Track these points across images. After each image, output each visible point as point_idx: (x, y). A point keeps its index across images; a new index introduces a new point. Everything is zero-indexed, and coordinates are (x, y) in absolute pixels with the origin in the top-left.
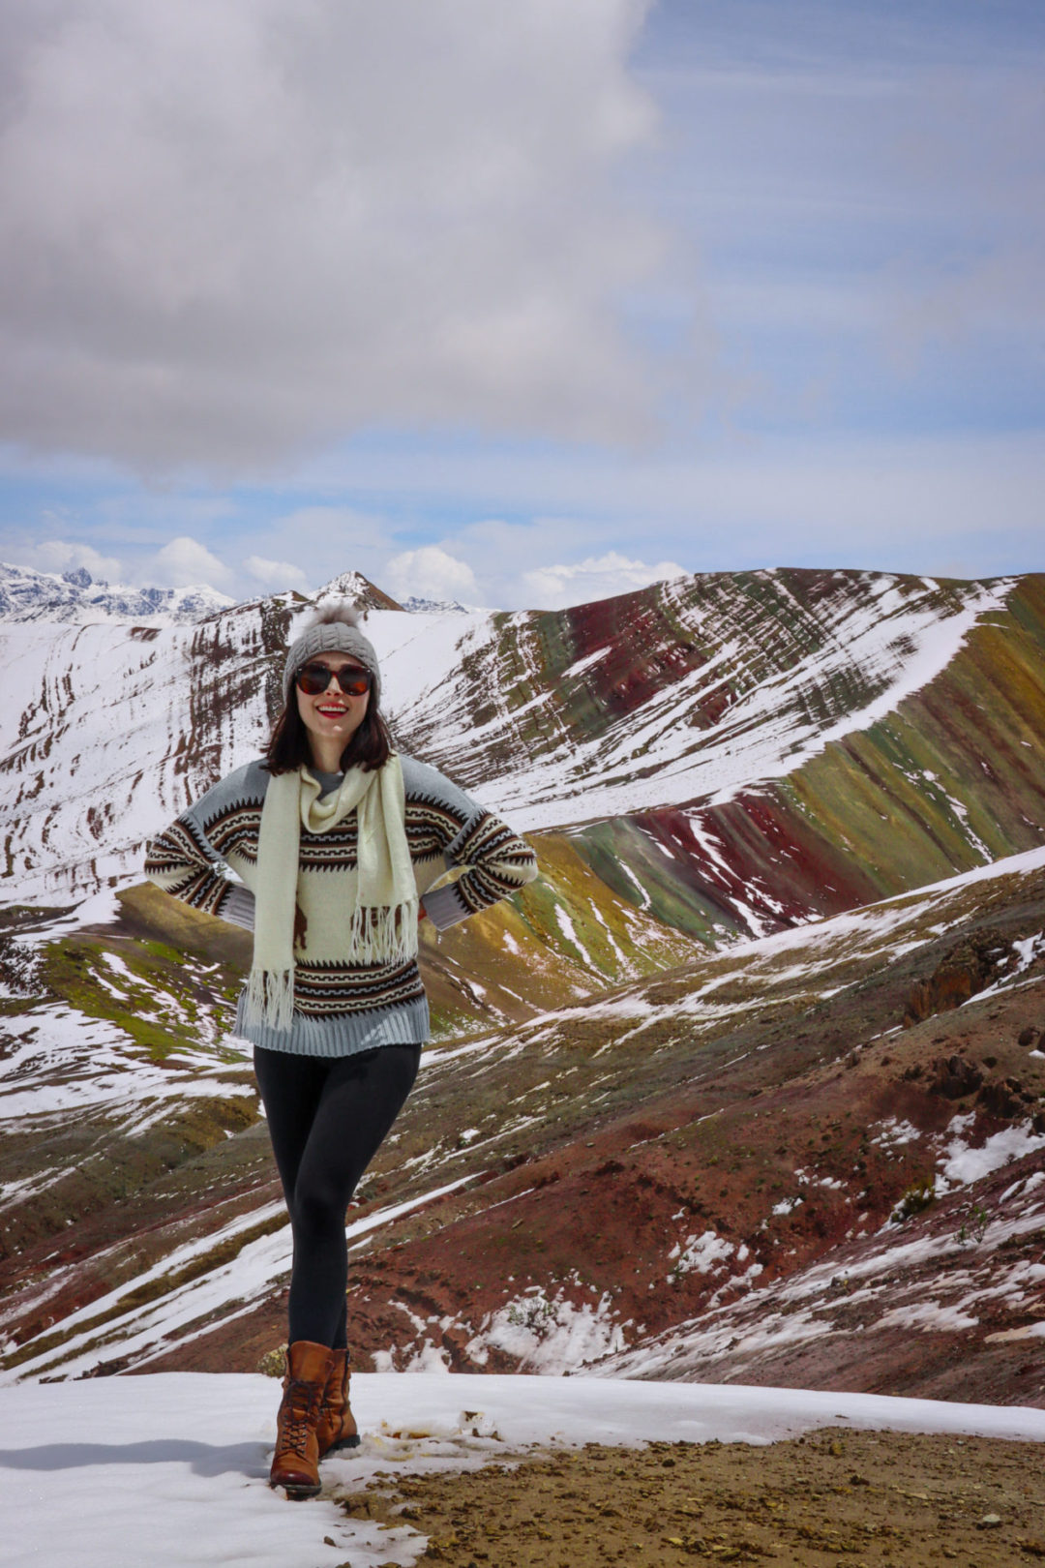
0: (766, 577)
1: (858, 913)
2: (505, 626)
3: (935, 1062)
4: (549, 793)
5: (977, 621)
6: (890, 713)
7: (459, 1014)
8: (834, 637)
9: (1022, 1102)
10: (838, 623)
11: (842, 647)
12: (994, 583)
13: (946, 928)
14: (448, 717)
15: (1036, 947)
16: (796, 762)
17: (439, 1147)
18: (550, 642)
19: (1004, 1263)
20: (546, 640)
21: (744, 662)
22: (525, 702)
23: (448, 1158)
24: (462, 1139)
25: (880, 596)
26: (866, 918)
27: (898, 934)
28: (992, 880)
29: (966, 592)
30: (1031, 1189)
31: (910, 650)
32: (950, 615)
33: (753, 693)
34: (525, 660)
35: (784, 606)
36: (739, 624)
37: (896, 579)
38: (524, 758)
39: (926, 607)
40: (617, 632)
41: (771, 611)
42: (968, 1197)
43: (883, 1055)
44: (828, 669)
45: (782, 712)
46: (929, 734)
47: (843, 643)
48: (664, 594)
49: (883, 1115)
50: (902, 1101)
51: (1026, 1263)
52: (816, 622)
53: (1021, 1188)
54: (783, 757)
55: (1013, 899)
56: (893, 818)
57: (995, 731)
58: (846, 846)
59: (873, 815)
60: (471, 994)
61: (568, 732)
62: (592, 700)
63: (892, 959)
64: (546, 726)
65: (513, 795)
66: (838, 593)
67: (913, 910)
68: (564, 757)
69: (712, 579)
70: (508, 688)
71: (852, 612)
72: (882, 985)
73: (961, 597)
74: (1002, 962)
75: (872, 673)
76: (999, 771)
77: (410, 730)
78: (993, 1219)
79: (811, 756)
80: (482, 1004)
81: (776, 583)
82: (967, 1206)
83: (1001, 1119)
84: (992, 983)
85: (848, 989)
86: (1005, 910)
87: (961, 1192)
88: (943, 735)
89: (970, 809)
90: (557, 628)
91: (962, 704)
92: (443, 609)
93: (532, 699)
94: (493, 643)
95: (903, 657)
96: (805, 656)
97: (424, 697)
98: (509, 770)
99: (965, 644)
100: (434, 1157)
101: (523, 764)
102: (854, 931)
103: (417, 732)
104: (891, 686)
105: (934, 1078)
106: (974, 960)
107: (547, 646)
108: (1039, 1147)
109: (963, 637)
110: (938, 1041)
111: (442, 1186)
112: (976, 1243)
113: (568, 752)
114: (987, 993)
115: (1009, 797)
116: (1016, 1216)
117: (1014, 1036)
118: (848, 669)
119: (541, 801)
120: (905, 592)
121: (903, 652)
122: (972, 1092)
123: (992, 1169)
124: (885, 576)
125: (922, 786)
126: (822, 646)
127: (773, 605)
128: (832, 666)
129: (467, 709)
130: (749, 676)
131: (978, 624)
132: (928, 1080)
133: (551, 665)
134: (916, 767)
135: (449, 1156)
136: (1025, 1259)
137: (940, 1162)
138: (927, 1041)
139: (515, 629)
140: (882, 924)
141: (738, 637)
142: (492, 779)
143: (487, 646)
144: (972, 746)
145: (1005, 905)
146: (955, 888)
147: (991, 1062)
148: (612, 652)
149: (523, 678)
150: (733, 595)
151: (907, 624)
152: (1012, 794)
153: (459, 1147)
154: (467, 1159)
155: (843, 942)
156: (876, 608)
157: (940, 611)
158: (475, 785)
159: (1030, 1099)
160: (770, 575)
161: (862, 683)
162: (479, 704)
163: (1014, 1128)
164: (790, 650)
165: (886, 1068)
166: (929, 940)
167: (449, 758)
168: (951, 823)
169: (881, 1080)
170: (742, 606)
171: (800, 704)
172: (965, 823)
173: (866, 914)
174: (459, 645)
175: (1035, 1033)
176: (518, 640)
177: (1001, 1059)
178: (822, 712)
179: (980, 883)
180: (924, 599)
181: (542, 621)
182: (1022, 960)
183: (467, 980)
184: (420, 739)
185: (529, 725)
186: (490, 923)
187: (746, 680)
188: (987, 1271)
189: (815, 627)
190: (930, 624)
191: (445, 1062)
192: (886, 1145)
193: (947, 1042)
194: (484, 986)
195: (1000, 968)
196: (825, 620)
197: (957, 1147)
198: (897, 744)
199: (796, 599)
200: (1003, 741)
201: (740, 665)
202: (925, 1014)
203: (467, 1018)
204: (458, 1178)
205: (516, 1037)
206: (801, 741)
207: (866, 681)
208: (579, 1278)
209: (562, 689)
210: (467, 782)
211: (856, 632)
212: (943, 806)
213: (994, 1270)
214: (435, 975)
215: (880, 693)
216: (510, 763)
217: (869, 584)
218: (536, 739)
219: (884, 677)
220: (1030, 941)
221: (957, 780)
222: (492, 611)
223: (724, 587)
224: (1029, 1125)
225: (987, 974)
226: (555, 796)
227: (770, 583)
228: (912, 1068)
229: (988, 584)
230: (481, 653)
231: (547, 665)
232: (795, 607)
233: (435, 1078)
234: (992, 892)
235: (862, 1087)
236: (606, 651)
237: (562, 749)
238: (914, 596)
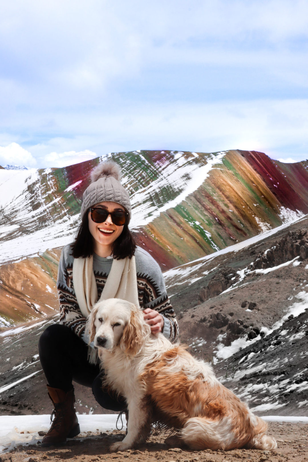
0: (137, 154)
1: (177, 269)
2: (43, 174)
3: (211, 316)
4: (61, 234)
5: (212, 167)
6: (183, 201)
7: (31, 315)
8: (162, 175)
9: (243, 328)
10: (163, 169)
11: (165, 178)
12: (218, 154)
13: (209, 272)
14: (23, 208)
15: (245, 273)
16: (150, 219)
17: (25, 362)
18: (60, 179)
19: (243, 385)
20: (58, 178)
21: (130, 184)
22: (51, 201)
23: (28, 365)
24: (34, 358)
25: (178, 159)
26: (179, 270)
27: (192, 275)
28: (224, 254)
29: (208, 157)
30: (250, 359)
31: (189, 178)
32: (202, 165)
33: (134, 195)
34: (51, 186)
35: (143, 164)
36: (128, 171)
37: (183, 153)
38: (51, 221)
39: (194, 163)
40: (84, 175)
41: (139, 166)
42: (226, 363)
43: (192, 314)
44: (160, 186)
45: (144, 202)
46: (197, 208)
47: (165, 177)
48: (100, 161)
49: (192, 336)
50: (199, 330)
51: (251, 384)
52: (155, 169)
53: (246, 358)
54: (145, 218)
55: (233, 260)
56: (185, 239)
57: (220, 206)
58: (169, 249)
59: (178, 237)
60: (35, 308)
61: (68, 211)
62: (76, 200)
63: (190, 284)
64: (59, 210)
65: (48, 235)
66: (163, 159)
67: (196, 267)
68: (66, 221)
69: (117, 155)
70: (45, 196)
71: (168, 165)
72: (187, 293)
73: (206, 159)
74: (233, 279)
75: (176, 187)
76: (222, 220)
77: (9, 213)
78: (237, 370)
79: (155, 217)
80: (39, 312)
81: (141, 156)
82: (226, 367)
83: (236, 335)
84: (230, 286)
85: (175, 296)
86: (230, 264)
87: (223, 362)
88: (202, 209)
89: (212, 234)
90: (62, 174)
91: (208, 197)
92: (19, 169)
93: (53, 200)
94: (38, 180)
95: (187, 181)
96: (152, 182)
97: (14, 200)
98: (46, 226)
99: (208, 176)
100: (23, 366)
101: (51, 224)
102: (175, 275)
103: (12, 213)
104: (183, 191)
105: (211, 321)
106: (223, 278)
107: (58, 180)
108: (251, 344)
109: (208, 173)
110: (212, 308)
111: (26, 376)
112: (232, 379)
113: (68, 219)
114: (228, 290)
115: (226, 230)
116: (246, 368)
117: (239, 304)
118: (167, 186)
119: (58, 237)
120: (187, 158)
121: (187, 179)
122: (225, 326)
123: (234, 353)
124: (179, 152)
125: (195, 227)
126: (158, 178)
127: (140, 163)
128: (162, 185)
129: (30, 204)
130: (132, 189)
131: (213, 169)
132: (209, 322)
133: (60, 187)
134: (192, 220)
135: (29, 365)
136: (251, 383)
137: (215, 352)
138: (207, 308)
139: (46, 175)
140: (186, 272)
141: (128, 175)
142: (40, 230)
143: (36, 181)
144: (212, 212)
145: (230, 263)
146: (211, 258)
147: (231, 314)
148: (82, 182)
149: (50, 192)
150: (125, 160)
151: (188, 169)
152: (227, 229)
153: (33, 361)
154: (36, 365)
155: (171, 279)
156: (177, 163)
157: (199, 164)
158: (34, 232)
159: (246, 327)
160: (138, 153)
161: (173, 191)
162: (34, 202)
163: (241, 338)
164: (146, 180)
165: (193, 318)
166: (203, 277)
167: (24, 222)
168: (206, 240)
169: (191, 323)
170: (129, 164)
171: (151, 199)
172: (210, 240)
173: (179, 269)
174: (26, 181)
175: (247, 303)
176: (48, 179)
177: (235, 313)
178: (159, 201)
179: (220, 256)
180: (193, 160)
181: (56, 172)
182: (240, 277)
183: (33, 303)
184: (13, 216)
185: (53, 210)
186: (41, 282)
187: (131, 191)
188: (237, 388)
189: (155, 171)
190: (196, 169)
191: (26, 331)
192: (194, 347)
193: (216, 308)
194: (40, 305)
195: (232, 281)
196: (159, 168)
197: (221, 346)
198: (185, 212)
199: (148, 161)
200: (223, 210)
201: (129, 186)
202: (205, 299)
203: (33, 317)
204: (32, 373)
205: (53, 320)
206: (151, 212)
207: (174, 190)
208: (81, 403)
209: (64, 196)
210: (31, 231)
211: (170, 173)
212: (202, 234)
213: (239, 388)
214: (21, 301)
215: (179, 194)
216: (47, 224)
217: (174, 155)
218: (56, 214)
219: (180, 188)
220: (243, 271)
221: (207, 224)
222: (37, 169)
223: (122, 157)
224: (247, 337)
225: (228, 283)
226: (63, 235)
227: (138, 156)
228: (203, 318)
229: (215, 154)
230: (34, 184)
231: (59, 187)
232: (147, 164)
233: (23, 337)
234: (224, 259)
235: (184, 326)
236: (80, 182)
237: (65, 218)
238: (190, 159)
